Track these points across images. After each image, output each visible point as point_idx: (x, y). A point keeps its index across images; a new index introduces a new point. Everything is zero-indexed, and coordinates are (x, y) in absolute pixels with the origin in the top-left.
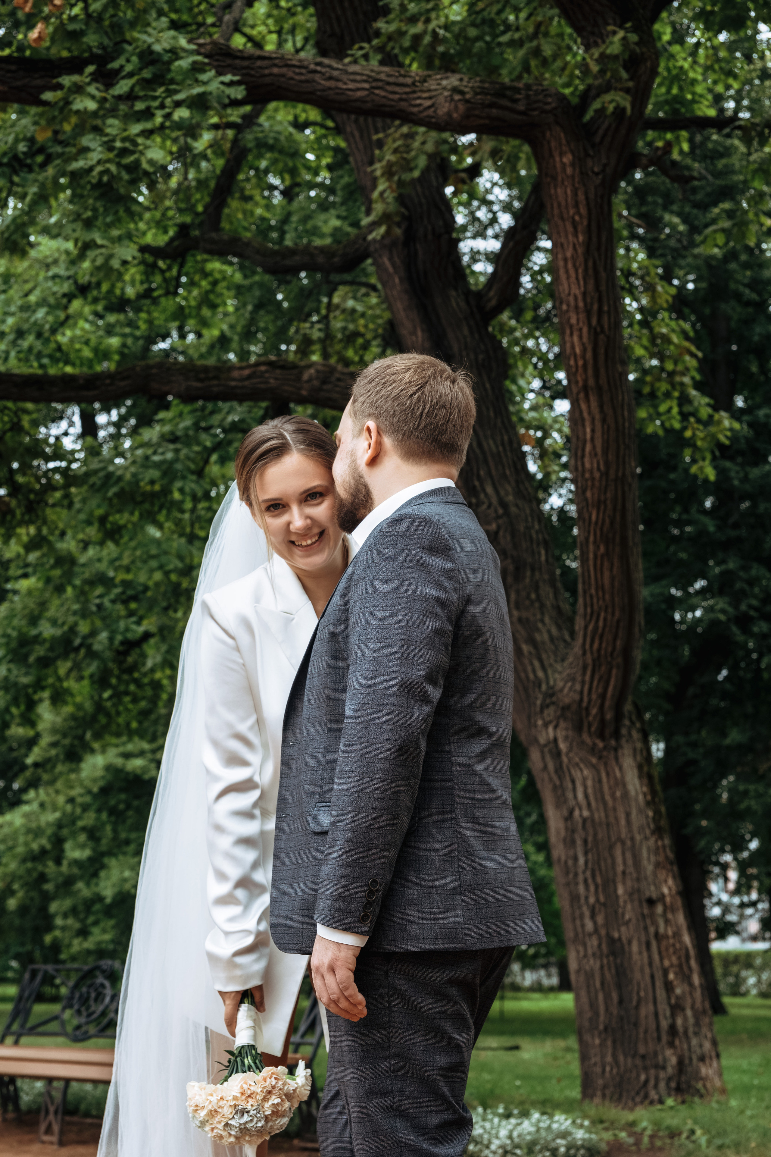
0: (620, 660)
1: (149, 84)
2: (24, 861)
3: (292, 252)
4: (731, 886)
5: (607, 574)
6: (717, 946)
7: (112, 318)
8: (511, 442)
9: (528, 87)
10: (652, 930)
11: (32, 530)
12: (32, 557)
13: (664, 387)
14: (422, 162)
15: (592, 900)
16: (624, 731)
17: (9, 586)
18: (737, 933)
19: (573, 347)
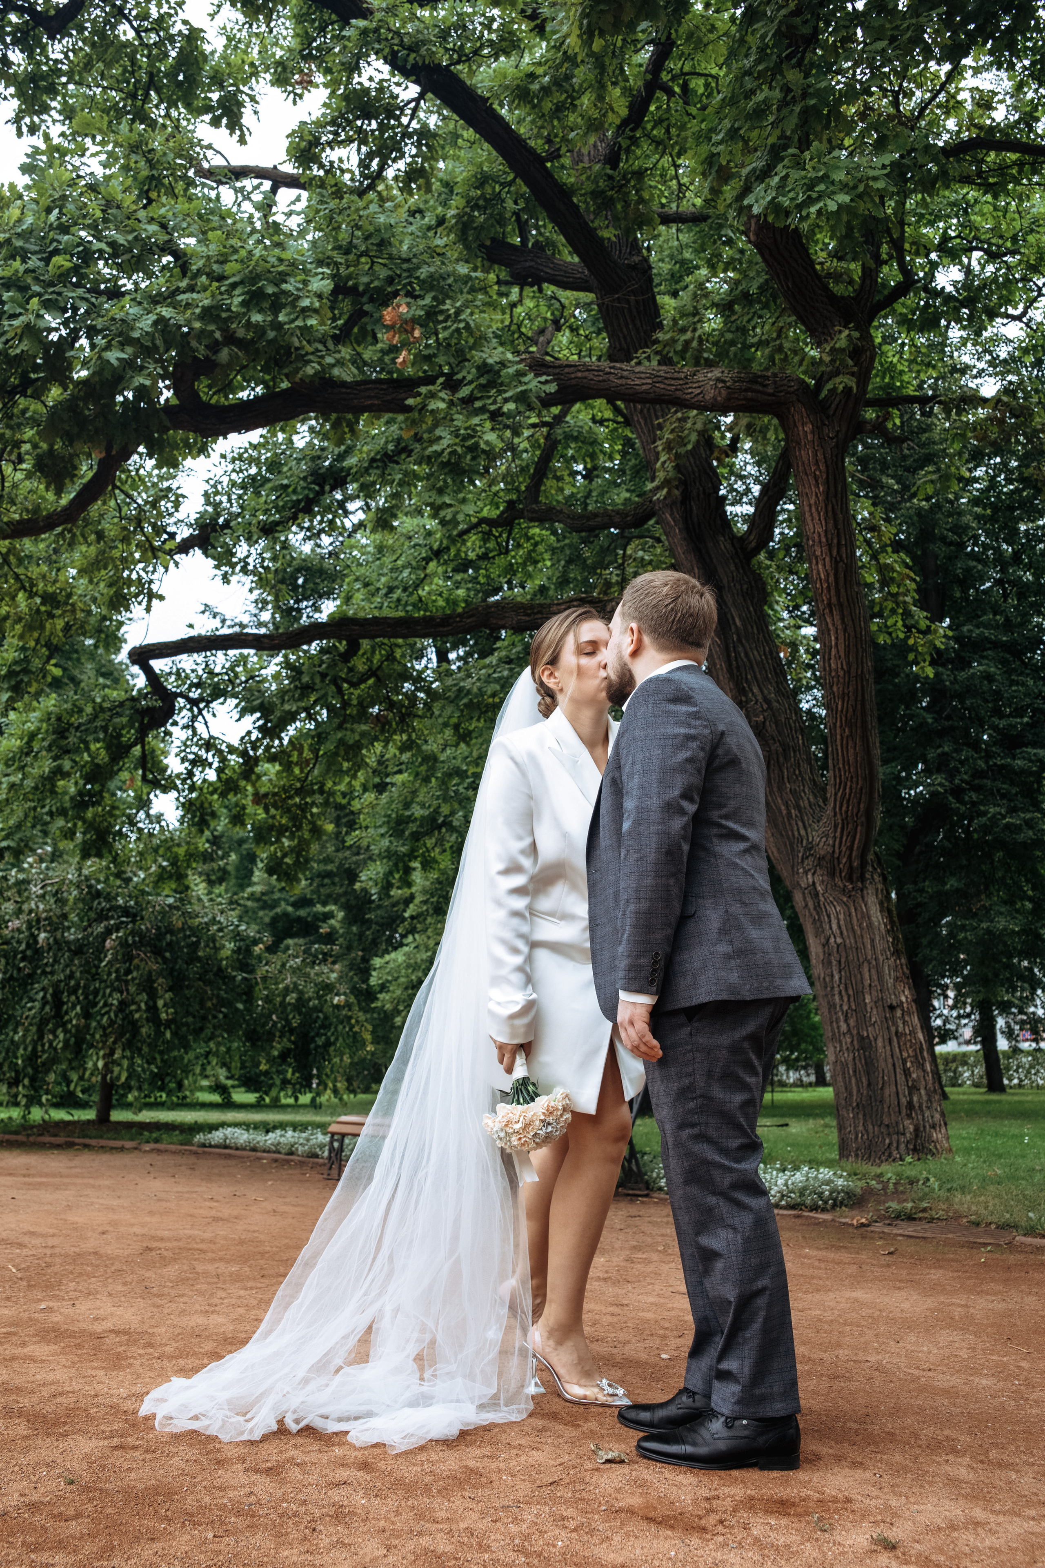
0: (863, 819)
1: (484, 387)
2: (406, 988)
3: (595, 515)
4: (950, 1002)
5: (851, 751)
6: (939, 1049)
7: (459, 577)
8: (771, 652)
9: (775, 375)
10: (893, 1029)
11: (405, 737)
12: (406, 757)
13: (890, 605)
14: (694, 437)
15: (845, 1008)
16: (868, 876)
17: (388, 780)
18: (956, 1038)
19: (818, 573)
